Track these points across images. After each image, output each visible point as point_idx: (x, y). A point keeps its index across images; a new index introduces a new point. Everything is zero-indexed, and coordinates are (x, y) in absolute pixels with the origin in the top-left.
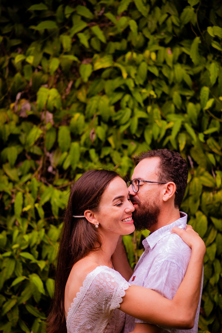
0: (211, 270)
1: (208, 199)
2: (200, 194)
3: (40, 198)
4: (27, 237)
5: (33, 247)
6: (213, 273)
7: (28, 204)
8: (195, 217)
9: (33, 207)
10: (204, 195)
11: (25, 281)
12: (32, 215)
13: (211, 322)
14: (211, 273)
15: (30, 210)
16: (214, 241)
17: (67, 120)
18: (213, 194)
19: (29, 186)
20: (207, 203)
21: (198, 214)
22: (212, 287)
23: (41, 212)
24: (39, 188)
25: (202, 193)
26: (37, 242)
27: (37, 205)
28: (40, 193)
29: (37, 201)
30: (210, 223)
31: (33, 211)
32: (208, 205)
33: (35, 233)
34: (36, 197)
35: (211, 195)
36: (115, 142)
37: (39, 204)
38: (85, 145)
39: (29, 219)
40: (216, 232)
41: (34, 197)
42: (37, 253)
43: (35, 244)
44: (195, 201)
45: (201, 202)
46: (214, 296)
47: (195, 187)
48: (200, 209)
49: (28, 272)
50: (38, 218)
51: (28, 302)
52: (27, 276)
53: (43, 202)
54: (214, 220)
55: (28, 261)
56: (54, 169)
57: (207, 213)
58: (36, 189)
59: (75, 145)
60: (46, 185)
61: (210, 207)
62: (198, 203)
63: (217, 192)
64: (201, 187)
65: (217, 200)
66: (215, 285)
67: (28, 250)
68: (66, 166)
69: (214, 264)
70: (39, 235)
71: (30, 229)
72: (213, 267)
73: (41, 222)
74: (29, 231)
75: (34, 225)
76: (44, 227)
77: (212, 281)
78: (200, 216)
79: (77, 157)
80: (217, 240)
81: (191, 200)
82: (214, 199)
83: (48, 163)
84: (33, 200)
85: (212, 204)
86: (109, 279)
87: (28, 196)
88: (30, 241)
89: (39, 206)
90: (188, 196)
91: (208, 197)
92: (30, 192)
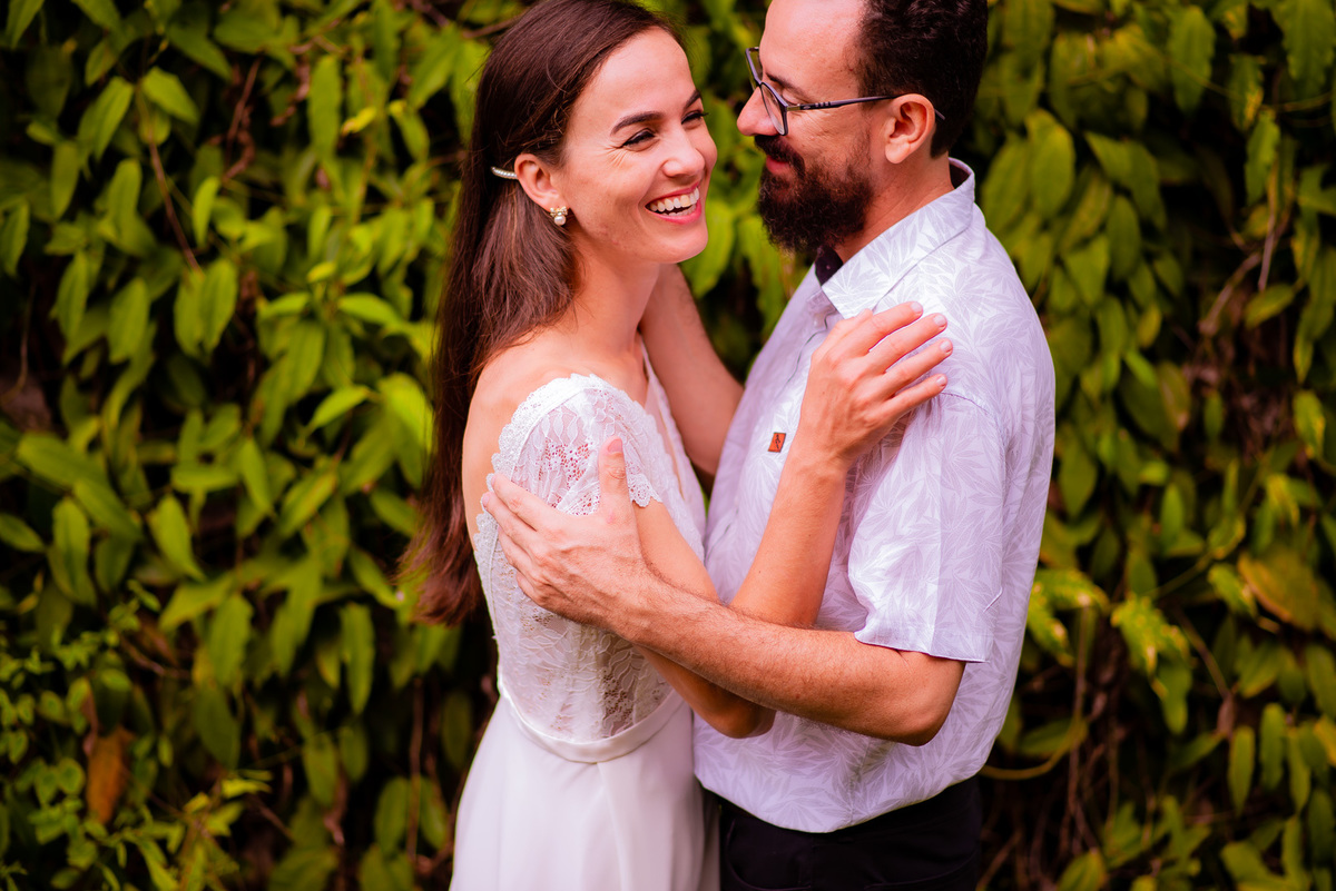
0: (1086, 341)
1: (1076, 64)
2: (1044, 39)
3: (407, 79)
4: (363, 237)
5: (391, 271)
6: (1096, 348)
7: (364, 105)
8: (1023, 132)
9: (382, 117)
10: (1062, 47)
11: (363, 406)
12: (379, 146)
13: (1086, 533)
14: (1086, 350)
15: (370, 127)
16: (1102, 228)
18: (1098, 41)
19: (364, 30)
20: (1074, 78)
21: (1038, 121)
22: (1090, 404)
23: (416, 136)
24: (402, 35)
25: (1053, 36)
26: (404, 252)
27: (397, 108)
28: (408, 56)
29: (397, 92)
30: (1084, 157)
31: (385, 130)
32: (1073, 88)
33: (394, 219)
34: (393, 73)
35: (1088, 45)
37: (408, 103)
39: (370, 161)
40: (1107, 192)
41: (383, 72)
42: (405, 296)
43: (397, 263)
44: (1025, 73)
45: (1047, 78)
46: (1097, 438)
47: (1026, 16)
48: (1044, 102)
49: (375, 370)
50: (402, 159)
51: (381, 483)
52: (371, 385)
53: (420, 97)
54: (1100, 145)
55: (373, 327)
57: (1070, 117)
58: (391, 43)
60: (430, 20)
61: (1083, 93)
62: (1036, 83)
63: (1111, 36)
64: (1049, 14)
65: (1113, 66)
66: (1103, 397)
67: (372, 284)
69: (1100, 318)
70: (411, 226)
71: (375, 202)
72: (1094, 328)
73: (418, 175)
74: (369, 209)
75: (390, 185)
76: (431, 193)
77: (1093, 383)
78: (1044, 130)
80: (1111, 227)
81: (1007, 68)
82: (1099, 61)
84: (380, 88)
85: (1092, 83)
87: (362, 69)
88: (378, 250)
89: (405, 111)
90: (1000, 49)
91: (1074, 53)
92: (369, 54)
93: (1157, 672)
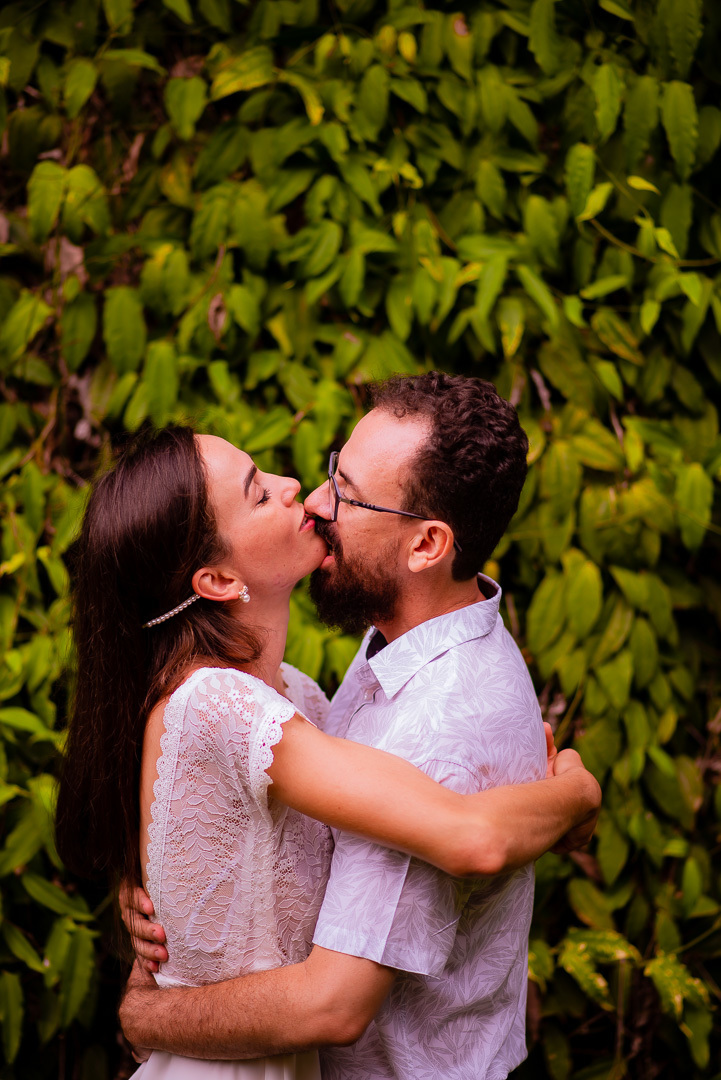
0: (616, 737)
1: (601, 511)
2: (575, 493)
3: (52, 530)
4: (15, 660)
5: (39, 688)
6: (625, 744)
7: (16, 551)
8: (560, 567)
9: (31, 560)
10: (589, 497)
11: (16, 801)
12: (29, 585)
13: (621, 900)
14: (617, 746)
15: (21, 569)
16: (626, 644)
17: (132, 268)
18: (619, 492)
19: (16, 491)
20: (599, 522)
21: (571, 558)
22: (621, 792)
23: (60, 576)
24: (47, 495)
25: (582, 490)
26: (50, 672)
27: (43, 553)
28: (52, 510)
29: (44, 540)
30: (610, 586)
31: (34, 572)
32: (600, 530)
33: (41, 645)
34: (40, 526)
35: (610, 496)
36: (291, 335)
37: (52, 549)
38: (194, 348)
39: (21, 598)
40: (629, 615)
41: (32, 525)
42: (50, 708)
43: (44, 680)
44: (560, 519)
45: (578, 522)
46: (628, 819)
47: (559, 473)
48: (576, 542)
49: (26, 771)
50: (49, 595)
51: (30, 867)
52: (23, 785)
53: (62, 544)
54: (623, 577)
55: (24, 735)
56: (94, 431)
57: (598, 554)
58: (38, 500)
59: (162, 349)
60: (71, 482)
61: (608, 534)
62: (569, 527)
63: (629, 487)
64: (578, 472)
65: (630, 512)
66: (631, 785)
67: (23, 699)
68: (134, 418)
69: (627, 718)
70: (55, 651)
71: (25, 631)
72: (622, 727)
73: (61, 608)
74: (20, 637)
75: (37, 617)
76: (72, 623)
77: (623, 772)
78: (576, 565)
79: (170, 389)
80: (633, 643)
81: (545, 514)
82: (620, 509)
83: (75, 411)
84: (30, 537)
85: (613, 526)
86: (237, 692)
87: (15, 522)
88: (28, 670)
89: (50, 557)
90: (537, 501)
91: (601, 502)
92: (20, 510)
93: (683, 1018)
